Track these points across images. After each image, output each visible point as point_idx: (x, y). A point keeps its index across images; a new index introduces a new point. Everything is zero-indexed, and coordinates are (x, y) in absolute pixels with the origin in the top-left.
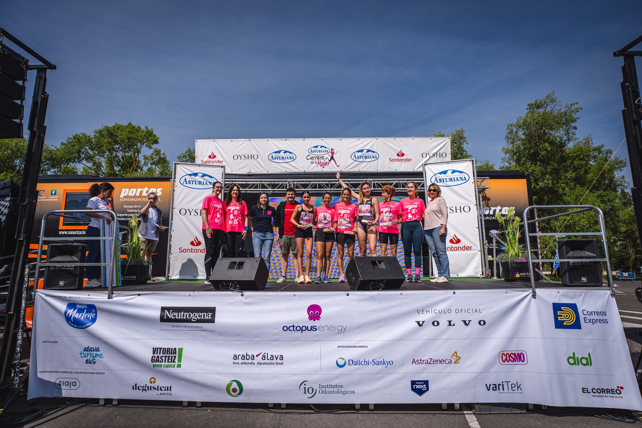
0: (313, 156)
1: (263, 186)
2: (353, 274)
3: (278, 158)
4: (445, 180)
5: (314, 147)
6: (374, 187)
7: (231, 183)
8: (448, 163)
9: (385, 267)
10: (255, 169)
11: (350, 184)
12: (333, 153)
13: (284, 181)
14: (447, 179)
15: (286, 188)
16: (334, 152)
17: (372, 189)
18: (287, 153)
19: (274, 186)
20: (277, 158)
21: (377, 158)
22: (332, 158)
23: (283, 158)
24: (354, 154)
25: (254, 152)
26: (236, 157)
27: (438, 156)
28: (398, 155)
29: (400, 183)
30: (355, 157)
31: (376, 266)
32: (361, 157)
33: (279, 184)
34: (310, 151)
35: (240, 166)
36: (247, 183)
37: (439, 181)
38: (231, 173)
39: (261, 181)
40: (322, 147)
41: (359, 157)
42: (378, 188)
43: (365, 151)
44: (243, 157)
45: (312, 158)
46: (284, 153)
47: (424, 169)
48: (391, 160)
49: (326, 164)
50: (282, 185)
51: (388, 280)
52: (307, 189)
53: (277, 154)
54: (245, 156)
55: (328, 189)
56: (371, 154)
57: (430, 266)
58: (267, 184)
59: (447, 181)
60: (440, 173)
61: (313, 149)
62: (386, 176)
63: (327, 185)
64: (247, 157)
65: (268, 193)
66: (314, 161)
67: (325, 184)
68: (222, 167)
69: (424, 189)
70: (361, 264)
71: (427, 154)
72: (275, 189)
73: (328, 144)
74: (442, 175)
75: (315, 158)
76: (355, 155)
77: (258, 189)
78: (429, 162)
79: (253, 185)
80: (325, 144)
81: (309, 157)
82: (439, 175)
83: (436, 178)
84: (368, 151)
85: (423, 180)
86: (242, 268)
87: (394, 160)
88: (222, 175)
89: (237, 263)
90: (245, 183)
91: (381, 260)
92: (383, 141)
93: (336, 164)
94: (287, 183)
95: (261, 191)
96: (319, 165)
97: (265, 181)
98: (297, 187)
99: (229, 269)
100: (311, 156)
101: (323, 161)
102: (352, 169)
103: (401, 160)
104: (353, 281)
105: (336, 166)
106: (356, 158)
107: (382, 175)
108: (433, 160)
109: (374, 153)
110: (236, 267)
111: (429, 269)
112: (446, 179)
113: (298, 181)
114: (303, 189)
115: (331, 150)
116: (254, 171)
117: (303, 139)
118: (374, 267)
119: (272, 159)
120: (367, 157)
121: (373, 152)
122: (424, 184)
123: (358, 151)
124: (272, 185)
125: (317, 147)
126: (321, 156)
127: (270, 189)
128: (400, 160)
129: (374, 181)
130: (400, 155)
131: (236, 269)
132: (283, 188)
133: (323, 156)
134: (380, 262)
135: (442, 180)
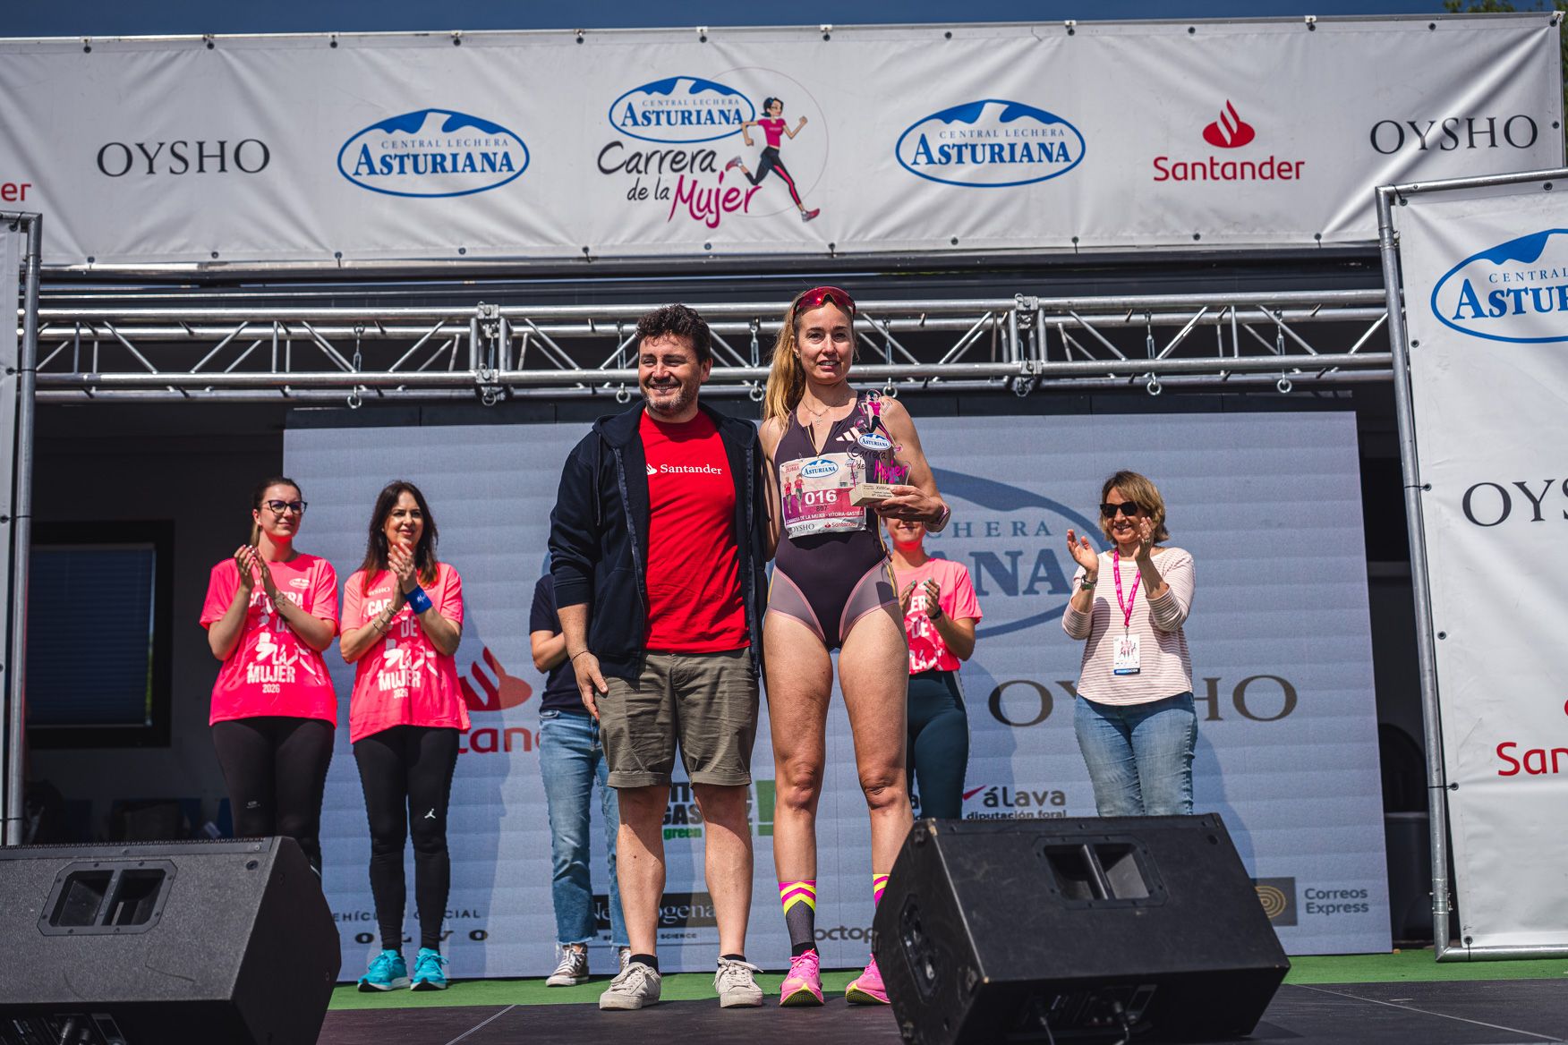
0: (646, 148)
1: (307, 355)
2: (927, 942)
3: (409, 164)
4: (1528, 300)
5: (649, 89)
6: (1056, 353)
7: (85, 331)
8: (1548, 183)
9: (1142, 892)
10: (249, 242)
11: (894, 333)
12: (774, 131)
13: (451, 321)
14: (1544, 295)
15: (463, 365)
16: (781, 123)
17: (1042, 364)
18: (468, 132)
19: (378, 353)
20: (396, 164)
21: (1074, 156)
22: (771, 161)
23: (438, 164)
24: (914, 137)
25: (240, 127)
26: (115, 160)
27: (1482, 140)
28: (1212, 135)
29: (1227, 327)
30: (927, 152)
31: (1083, 886)
32: (967, 154)
33: (413, 340)
34: (621, 110)
35: (148, 222)
36: (197, 331)
37: (1485, 306)
38: (85, 266)
39: (287, 322)
40: (699, 86)
41: (954, 153)
42: (1078, 356)
43: (991, 113)
44: (164, 160)
45: (634, 164)
46: (448, 127)
47: (1386, 224)
48: (1166, 171)
49: (729, 200)
50: (435, 342)
51: (1168, 982)
52: (602, 372)
53: (399, 135)
54: (180, 149)
55: (747, 369)
56: (1035, 133)
57: (1440, 880)
58: (333, 340)
59: (1545, 304)
60: (1498, 254)
61: (641, 102)
62: (1133, 281)
63: (740, 341)
64: (191, 154)
65: (342, 402)
66: (648, 181)
67: (729, 337)
68: (20, 224)
69: (1389, 365)
70: (979, 875)
71: (1407, 129)
72: (390, 374)
73: (740, 69)
74: (1511, 266)
75: (656, 158)
76: (923, 140)
77: (273, 375)
78: (1422, 180)
79: (239, 344)
80: (724, 66)
81: (612, 159)
82: (1486, 264)
83: (1467, 287)
84: (1013, 111)
85: (1382, 303)
86: (144, 918)
87: (1184, 171)
88: (23, 279)
89: (114, 880)
90: (183, 331)
91: (1112, 840)
92: (1107, 46)
93: (798, 201)
94: (471, 330)
95: (296, 385)
96: (683, 208)
97: (315, 322)
98: (535, 360)
99: (53, 921)
100: (632, 146)
101: (708, 181)
102: (902, 235)
103: (1237, 172)
104: (928, 992)
105: (794, 214)
106: (931, 161)
107: (1102, 275)
108: (1446, 168)
109: (1048, 127)
110: (103, 912)
111: (1432, 901)
112: (1536, 292)
113: (539, 320)
114: (578, 372)
115: (760, 110)
116: (238, 257)
117: (569, 35)
118: (1070, 893)
119: (364, 169)
120: (1007, 155)
121: (1047, 118)
122: (1386, 324)
123: (947, 116)
124: (369, 342)
125: (666, 86)
126: (696, 148)
127: (354, 374)
128: (1229, 171)
129: (1050, 311)
130: (1228, 138)
131: (108, 921)
132: (441, 365)
133: (708, 147)
134: (1109, 857)
135: (1510, 301)
